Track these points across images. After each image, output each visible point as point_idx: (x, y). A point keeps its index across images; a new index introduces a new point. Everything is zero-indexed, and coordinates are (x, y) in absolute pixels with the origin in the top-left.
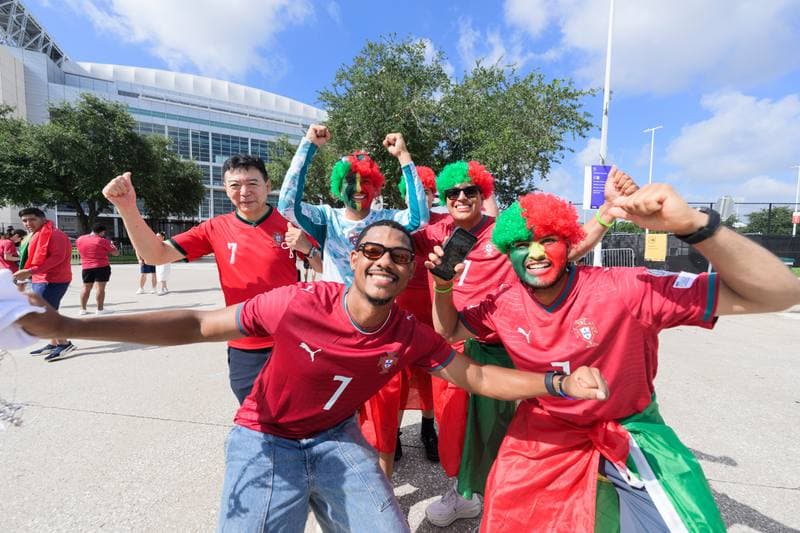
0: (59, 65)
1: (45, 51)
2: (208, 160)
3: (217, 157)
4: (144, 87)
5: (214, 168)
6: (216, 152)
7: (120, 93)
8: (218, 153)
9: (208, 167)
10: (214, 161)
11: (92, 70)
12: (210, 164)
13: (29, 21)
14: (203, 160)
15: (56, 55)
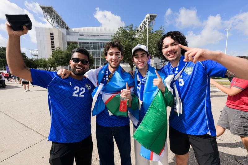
0: (68, 31)
1: (65, 28)
2: (99, 50)
3: (102, 49)
4: (85, 33)
5: (101, 52)
6: (101, 48)
7: (80, 35)
8: (102, 48)
9: (99, 52)
10: (101, 50)
11: (74, 30)
12: (100, 51)
13: (57, 15)
14: (96, 50)
15: (67, 28)
